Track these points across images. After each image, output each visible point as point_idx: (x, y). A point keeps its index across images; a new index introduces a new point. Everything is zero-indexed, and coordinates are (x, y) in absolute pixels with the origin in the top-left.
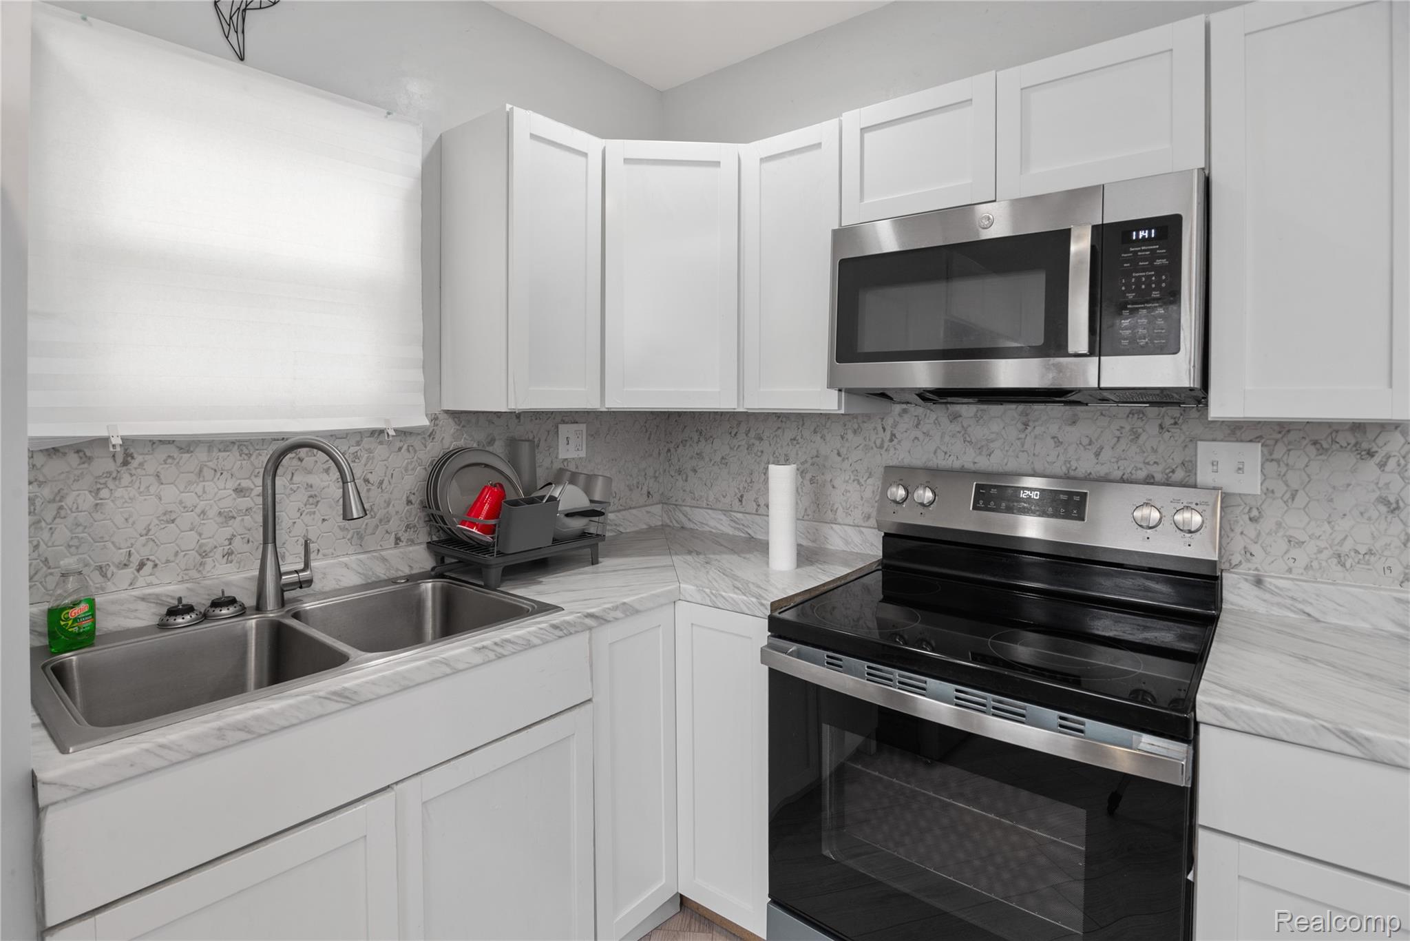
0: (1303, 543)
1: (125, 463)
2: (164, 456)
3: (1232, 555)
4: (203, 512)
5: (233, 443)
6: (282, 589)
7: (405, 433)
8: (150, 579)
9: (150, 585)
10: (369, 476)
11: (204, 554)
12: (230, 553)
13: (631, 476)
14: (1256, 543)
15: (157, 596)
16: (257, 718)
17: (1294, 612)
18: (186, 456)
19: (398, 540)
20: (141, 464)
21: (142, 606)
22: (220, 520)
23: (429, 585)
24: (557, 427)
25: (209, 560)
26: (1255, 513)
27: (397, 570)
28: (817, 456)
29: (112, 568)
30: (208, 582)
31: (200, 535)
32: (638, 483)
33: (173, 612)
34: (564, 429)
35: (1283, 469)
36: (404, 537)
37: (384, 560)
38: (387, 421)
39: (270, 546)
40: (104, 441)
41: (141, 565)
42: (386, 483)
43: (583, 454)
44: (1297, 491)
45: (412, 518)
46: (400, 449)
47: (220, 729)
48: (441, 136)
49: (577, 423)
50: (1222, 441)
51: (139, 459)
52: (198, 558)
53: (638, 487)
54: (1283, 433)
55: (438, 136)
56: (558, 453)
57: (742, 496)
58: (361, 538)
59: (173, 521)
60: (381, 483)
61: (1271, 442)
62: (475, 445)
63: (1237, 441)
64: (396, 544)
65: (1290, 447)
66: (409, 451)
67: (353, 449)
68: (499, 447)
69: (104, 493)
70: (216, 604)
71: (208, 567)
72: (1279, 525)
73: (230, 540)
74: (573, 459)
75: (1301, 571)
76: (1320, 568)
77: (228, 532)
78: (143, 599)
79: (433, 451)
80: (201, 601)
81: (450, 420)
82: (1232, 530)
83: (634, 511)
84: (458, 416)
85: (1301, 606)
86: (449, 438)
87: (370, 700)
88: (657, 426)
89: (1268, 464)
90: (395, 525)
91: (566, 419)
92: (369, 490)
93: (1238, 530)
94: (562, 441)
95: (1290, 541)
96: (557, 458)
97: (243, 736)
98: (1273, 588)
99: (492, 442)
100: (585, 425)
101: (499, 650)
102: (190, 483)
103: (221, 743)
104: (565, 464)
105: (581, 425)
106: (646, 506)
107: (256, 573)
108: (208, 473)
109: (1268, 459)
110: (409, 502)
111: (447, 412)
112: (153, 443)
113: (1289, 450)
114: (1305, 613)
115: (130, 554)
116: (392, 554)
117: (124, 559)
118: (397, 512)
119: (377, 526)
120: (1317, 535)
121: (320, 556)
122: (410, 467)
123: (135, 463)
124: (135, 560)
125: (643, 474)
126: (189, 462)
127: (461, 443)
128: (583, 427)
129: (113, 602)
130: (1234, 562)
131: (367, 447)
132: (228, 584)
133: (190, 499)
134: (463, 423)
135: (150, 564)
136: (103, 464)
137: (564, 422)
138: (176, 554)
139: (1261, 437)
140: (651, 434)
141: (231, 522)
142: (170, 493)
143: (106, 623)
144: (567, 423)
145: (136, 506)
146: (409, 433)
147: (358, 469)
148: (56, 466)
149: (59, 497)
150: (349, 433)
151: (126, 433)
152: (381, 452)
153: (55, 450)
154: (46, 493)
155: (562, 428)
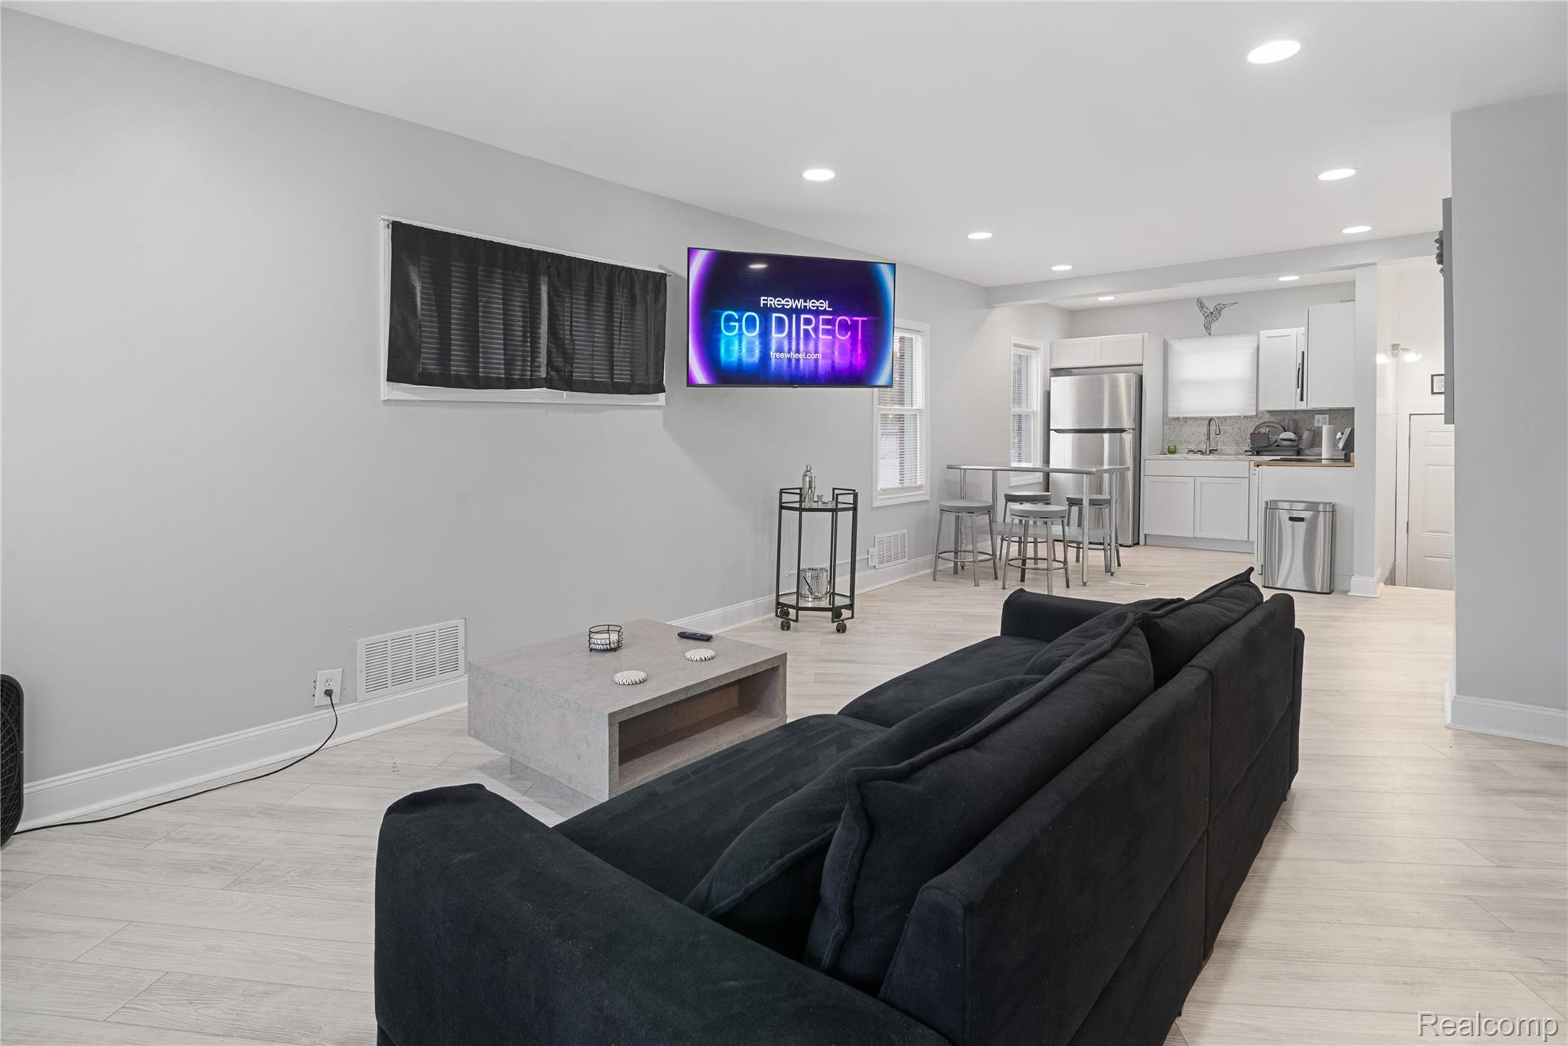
1: (1186, 422)
2: (1191, 421)
4: (1199, 432)
5: (1204, 418)
6: (1211, 450)
8: (1189, 445)
11: (1200, 442)
12: (1204, 442)
15: (1189, 448)
18: (1196, 421)
22: (1201, 434)
24: (1314, 416)
29: (1183, 442)
30: (1199, 447)
31: (1198, 437)
37: (1242, 449)
38: (1243, 414)
39: (1208, 441)
40: (1180, 417)
42: (1243, 429)
45: (1250, 438)
46: (1248, 421)
49: (1324, 414)
51: (1188, 421)
52: (1198, 443)
56: (1306, 423)
58: (1238, 443)
59: (1193, 434)
64: (1245, 442)
66: (1250, 421)
67: (1236, 421)
69: (1182, 427)
70: (1198, 451)
71: (1201, 445)
73: (1203, 438)
74: (1322, 427)
77: (1202, 436)
78: (1186, 448)
79: (1259, 421)
80: (1195, 450)
92: (1238, 430)
94: (1316, 420)
99: (1284, 420)
102: (1196, 426)
104: (1316, 428)
105: (1326, 415)
107: (1206, 447)
108: (1200, 424)
110: (1249, 435)
112: (1189, 418)
117: (1184, 440)
118: (1246, 437)
119: (1240, 439)
121: (1225, 446)
122: (1251, 426)
124: (1187, 441)
126: (1198, 422)
128: (1328, 415)
129: (1181, 448)
131: (1240, 420)
132: (1202, 448)
133: (1197, 430)
135: (1189, 442)
136: (1182, 422)
137: (1318, 413)
138: (1194, 441)
141: (1205, 436)
142: (1194, 429)
143: (1179, 451)
145: (1187, 430)
146: (1251, 417)
147: (1238, 426)
148: (1174, 422)
149: (1174, 428)
150: (1235, 417)
151: (1185, 416)
152: (1244, 422)
153: (1174, 419)
154: (1172, 427)
155: (1316, 416)
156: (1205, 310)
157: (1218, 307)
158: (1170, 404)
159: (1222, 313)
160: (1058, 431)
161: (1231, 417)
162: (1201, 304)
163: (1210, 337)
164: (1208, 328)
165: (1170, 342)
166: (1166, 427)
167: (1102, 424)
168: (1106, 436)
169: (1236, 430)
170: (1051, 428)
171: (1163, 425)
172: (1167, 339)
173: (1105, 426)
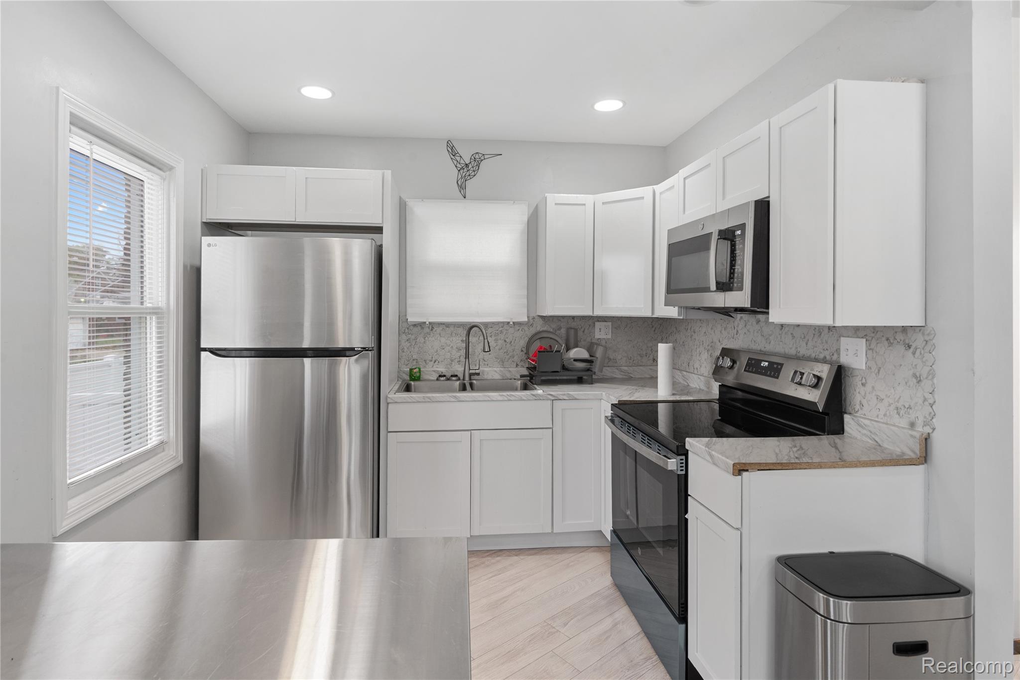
0: (883, 399)
1: (432, 330)
2: (441, 328)
3: (855, 405)
4: (452, 347)
5: (461, 325)
6: (471, 375)
7: (521, 324)
8: (437, 366)
9: (437, 368)
10: (507, 340)
11: (452, 361)
12: (459, 361)
13: (642, 349)
14: (864, 398)
15: (438, 371)
16: (433, 397)
17: (871, 439)
18: (448, 328)
19: (517, 365)
20: (436, 330)
21: (433, 373)
22: (456, 350)
23: (519, 382)
24: (595, 324)
25: (453, 363)
26: (864, 381)
27: (515, 376)
28: (712, 342)
29: (428, 361)
30: (452, 369)
31: (451, 354)
32: (647, 354)
33: (440, 376)
34: (598, 325)
35: (875, 355)
36: (520, 364)
37: (510, 371)
38: (511, 319)
39: (467, 360)
40: (425, 323)
41: (435, 361)
42: (513, 342)
43: (609, 336)
44: (880, 368)
45: (523, 357)
46: (519, 330)
47: (424, 397)
48: (537, 205)
49: (606, 321)
50: (851, 337)
51: (435, 329)
52: (450, 361)
53: (646, 356)
54: (875, 333)
55: (536, 205)
56: (595, 336)
57: (689, 363)
58: (503, 362)
59: (444, 349)
60: (511, 342)
61: (870, 339)
62: (552, 330)
63: (857, 337)
64: (517, 366)
65: (878, 342)
66: (522, 331)
67: (500, 329)
68: (563, 331)
69: (427, 338)
70: (452, 376)
71: (453, 365)
72: (873, 388)
73: (460, 357)
74: (604, 339)
75: (882, 416)
76: (890, 415)
77: (459, 354)
78: (434, 371)
79: (533, 331)
80: (448, 375)
81: (541, 319)
82: (855, 390)
83: (641, 368)
84: (545, 318)
85: (873, 436)
86: (539, 326)
87: (464, 401)
88: (661, 325)
89: (868, 351)
90: (516, 359)
91: (600, 320)
92: (506, 345)
93: (857, 391)
94: (597, 330)
95: (877, 398)
96: (594, 337)
97: (429, 400)
98: (862, 424)
99: (560, 329)
100: (611, 323)
101: (509, 398)
102: (449, 337)
103: (424, 401)
104: (599, 340)
105: (608, 323)
106: (651, 366)
107: (463, 369)
108: (454, 334)
109: (869, 348)
110: (522, 351)
111: (539, 316)
112: (439, 324)
113: (877, 343)
114: (875, 441)
115: (432, 357)
116: (513, 369)
117: (431, 359)
118: (517, 354)
119: (509, 359)
120: (888, 395)
121: (488, 367)
122: (523, 337)
123: (434, 330)
124: (434, 359)
125: (650, 349)
126: (449, 330)
127: (545, 329)
128: (610, 324)
129: (427, 371)
130: (856, 410)
131: (506, 328)
132: (457, 371)
133: (448, 342)
134: (546, 320)
135: (437, 361)
136: (427, 330)
137: (598, 321)
138: (444, 359)
139: (866, 335)
140: (656, 328)
141: (460, 351)
142: (443, 340)
143: (424, 376)
144: (601, 321)
145: (434, 343)
146: (520, 324)
147: (502, 336)
148: (416, 330)
149: (416, 339)
150: (498, 323)
151: (431, 320)
152: (511, 330)
153: (415, 325)
154: (413, 337)
155: (597, 324)
156: (458, 159)
157: (477, 157)
158: (409, 301)
159: (482, 164)
160: (214, 352)
161: (493, 323)
162: (453, 151)
163: (465, 201)
164: (462, 187)
165: (411, 203)
166: (404, 337)
167: (302, 341)
168: (307, 361)
169: (500, 342)
170: (202, 346)
171: (399, 334)
172: (403, 197)
173: (306, 343)
